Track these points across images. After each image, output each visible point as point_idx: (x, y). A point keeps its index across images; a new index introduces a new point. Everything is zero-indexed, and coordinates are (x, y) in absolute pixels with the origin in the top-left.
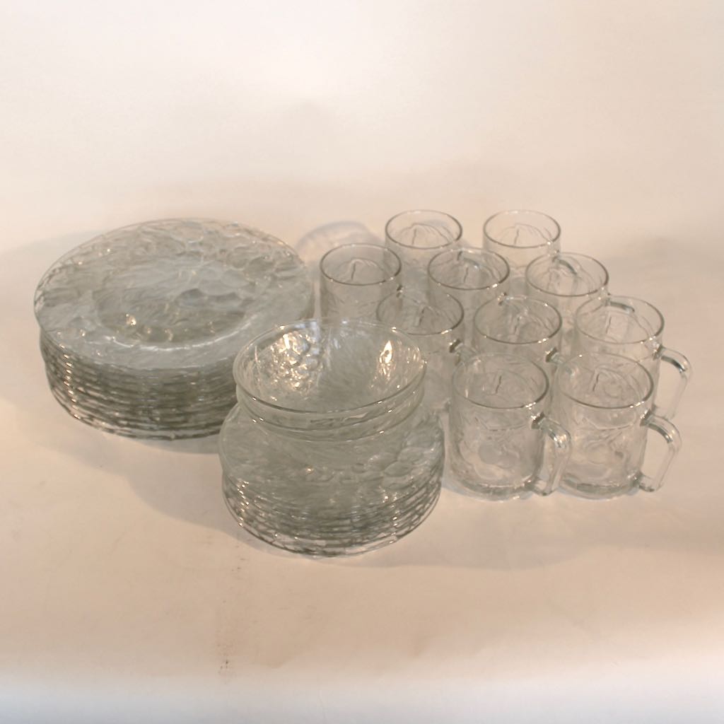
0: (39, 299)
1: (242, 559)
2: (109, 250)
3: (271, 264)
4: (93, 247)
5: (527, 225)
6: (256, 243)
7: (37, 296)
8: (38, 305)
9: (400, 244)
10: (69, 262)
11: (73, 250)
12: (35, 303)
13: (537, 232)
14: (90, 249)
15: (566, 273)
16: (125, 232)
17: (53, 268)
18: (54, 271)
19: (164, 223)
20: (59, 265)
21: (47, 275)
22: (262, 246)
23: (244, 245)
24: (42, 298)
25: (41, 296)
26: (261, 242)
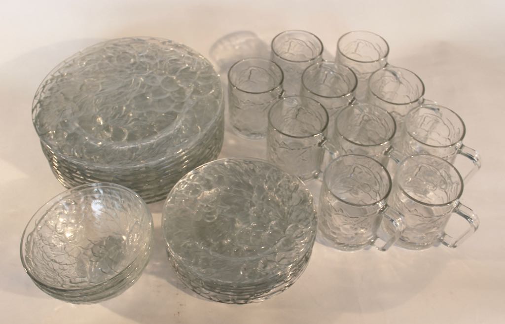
0: (36, 107)
1: (181, 305)
2: (84, 63)
3: (195, 73)
4: (74, 61)
5: (364, 41)
6: (184, 56)
7: (34, 105)
8: (35, 112)
9: (281, 57)
10: (57, 75)
11: (59, 65)
12: (33, 110)
13: (371, 45)
14: (71, 62)
15: (392, 80)
16: (95, 48)
17: (46, 80)
18: (47, 81)
19: (122, 40)
20: (50, 77)
21: (42, 86)
22: (188, 58)
23: (176, 58)
24: (39, 105)
25: (38, 103)
26: (187, 55)
